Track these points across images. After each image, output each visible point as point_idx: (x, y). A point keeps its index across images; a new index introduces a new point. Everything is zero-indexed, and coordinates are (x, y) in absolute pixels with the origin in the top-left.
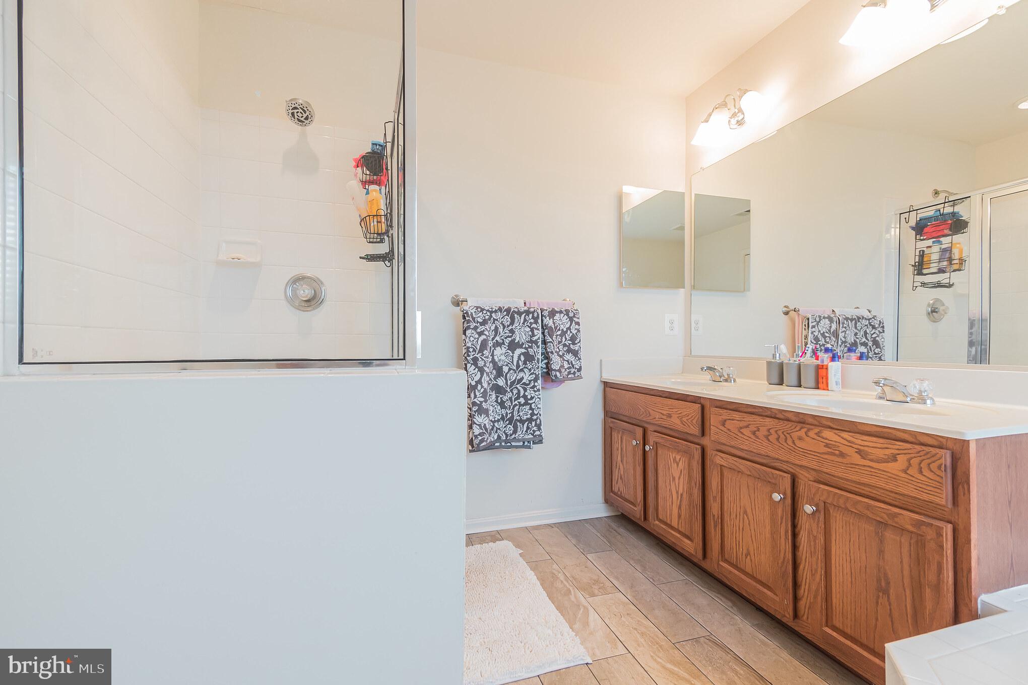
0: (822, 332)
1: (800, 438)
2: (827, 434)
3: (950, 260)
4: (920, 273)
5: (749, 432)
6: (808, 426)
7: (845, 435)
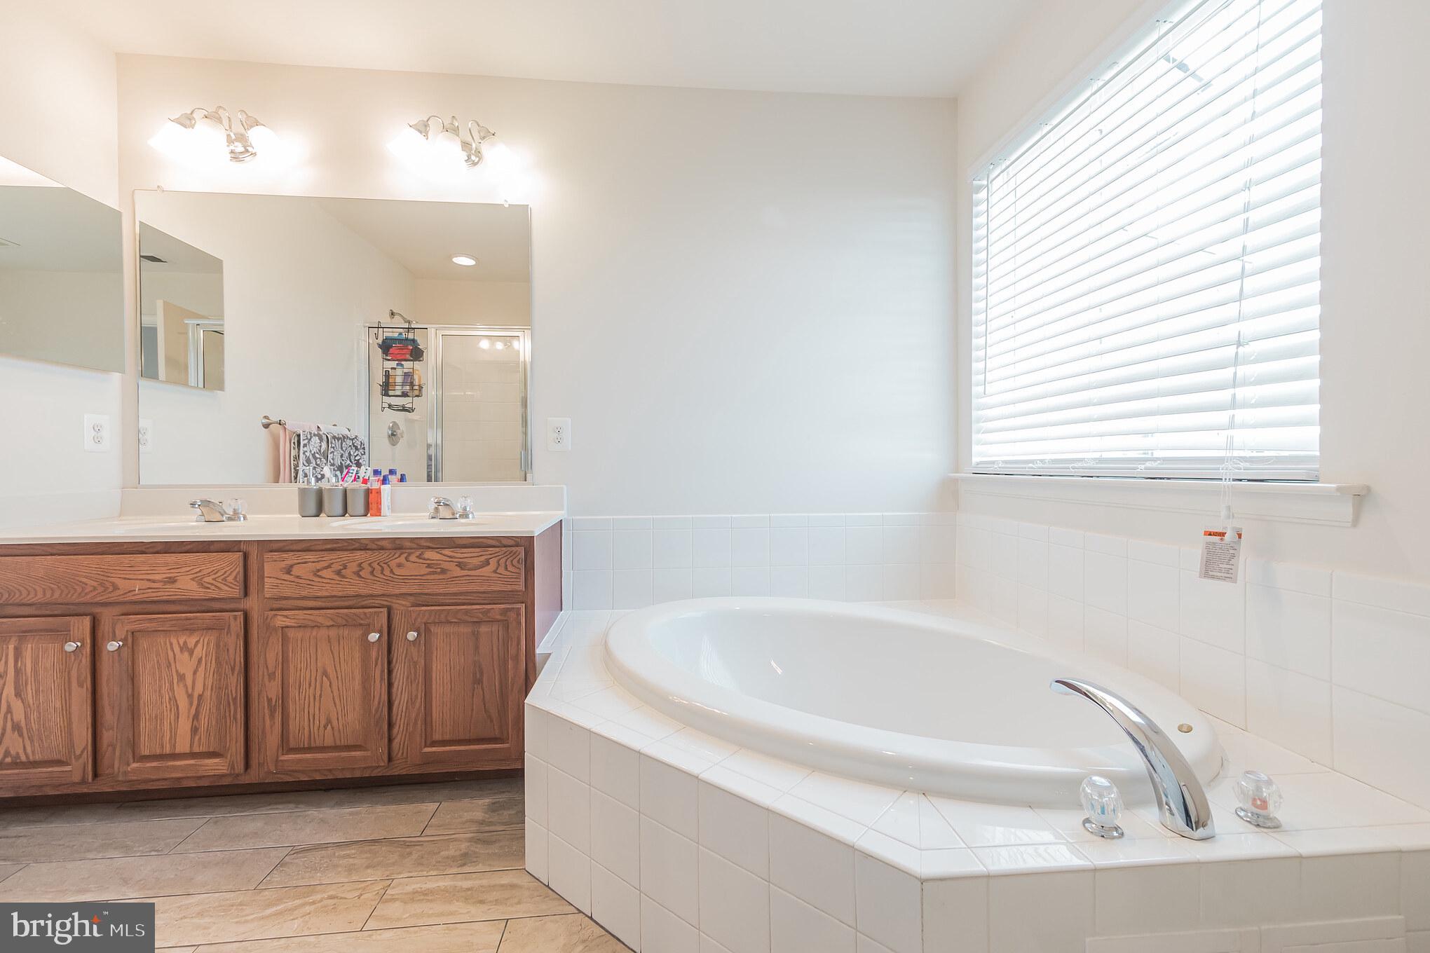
0: (313, 452)
1: (399, 565)
2: (430, 554)
3: (412, 385)
4: (387, 395)
5: (331, 573)
6: (407, 551)
7: (447, 552)
